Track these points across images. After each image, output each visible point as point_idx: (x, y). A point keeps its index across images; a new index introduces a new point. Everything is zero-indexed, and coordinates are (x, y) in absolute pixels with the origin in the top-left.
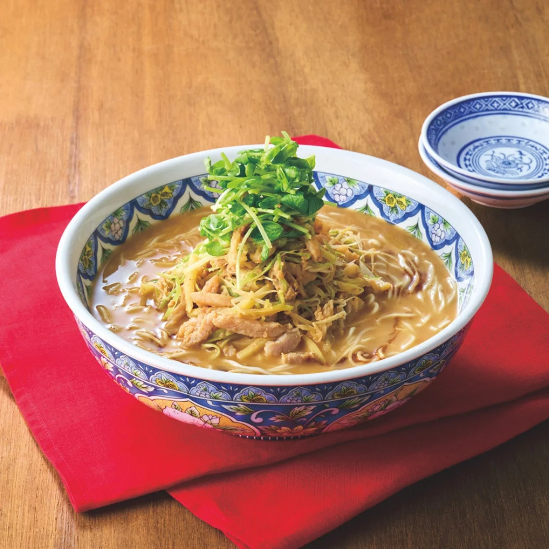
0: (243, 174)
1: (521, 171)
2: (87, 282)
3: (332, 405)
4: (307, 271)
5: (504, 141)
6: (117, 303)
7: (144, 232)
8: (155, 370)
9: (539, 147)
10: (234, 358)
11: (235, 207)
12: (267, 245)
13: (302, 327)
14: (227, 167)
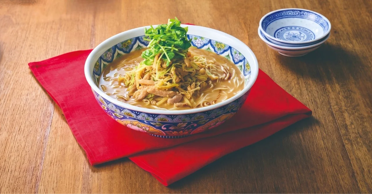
0: (159, 33)
1: (300, 39)
2: (97, 76)
3: (194, 122)
4: (185, 71)
5: (293, 28)
6: (109, 84)
7: (120, 58)
8: (124, 109)
9: (308, 30)
10: (155, 105)
11: (156, 46)
12: (169, 60)
13: (183, 93)
14: (153, 31)
